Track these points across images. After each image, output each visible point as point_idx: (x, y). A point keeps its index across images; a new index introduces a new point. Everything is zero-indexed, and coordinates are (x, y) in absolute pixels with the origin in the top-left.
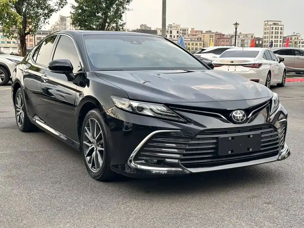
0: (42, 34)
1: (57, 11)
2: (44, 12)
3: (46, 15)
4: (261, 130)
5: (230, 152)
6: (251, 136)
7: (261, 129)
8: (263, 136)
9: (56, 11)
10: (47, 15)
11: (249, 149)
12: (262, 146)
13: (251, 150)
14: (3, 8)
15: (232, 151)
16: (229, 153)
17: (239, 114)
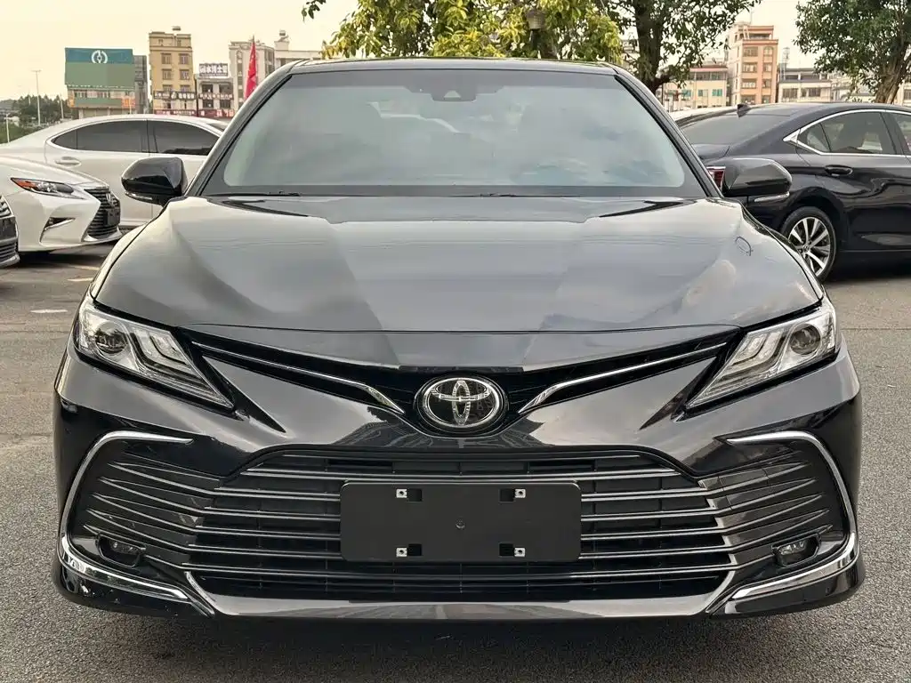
0: (799, 78)
1: (753, 5)
2: (713, 12)
3: (720, 18)
4: (593, 471)
5: (401, 553)
6: (521, 494)
7: (590, 465)
8: (587, 498)
9: (750, 8)
10: (722, 21)
11: (508, 550)
12: (582, 542)
13: (520, 553)
14: (568, 8)
15: (414, 550)
16: (399, 555)
17: (461, 392)
